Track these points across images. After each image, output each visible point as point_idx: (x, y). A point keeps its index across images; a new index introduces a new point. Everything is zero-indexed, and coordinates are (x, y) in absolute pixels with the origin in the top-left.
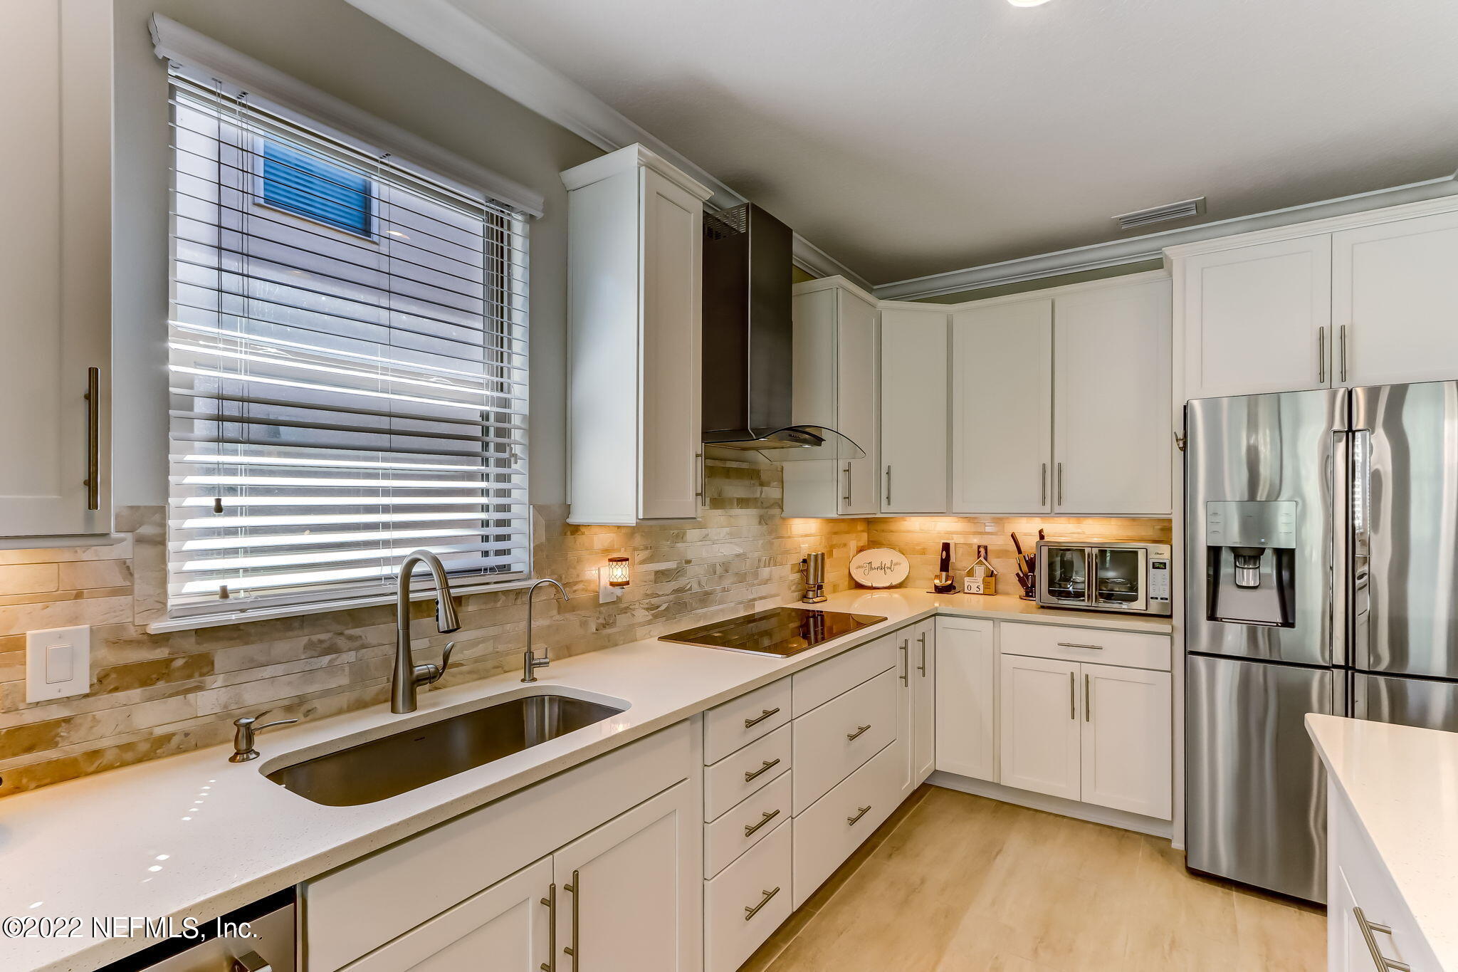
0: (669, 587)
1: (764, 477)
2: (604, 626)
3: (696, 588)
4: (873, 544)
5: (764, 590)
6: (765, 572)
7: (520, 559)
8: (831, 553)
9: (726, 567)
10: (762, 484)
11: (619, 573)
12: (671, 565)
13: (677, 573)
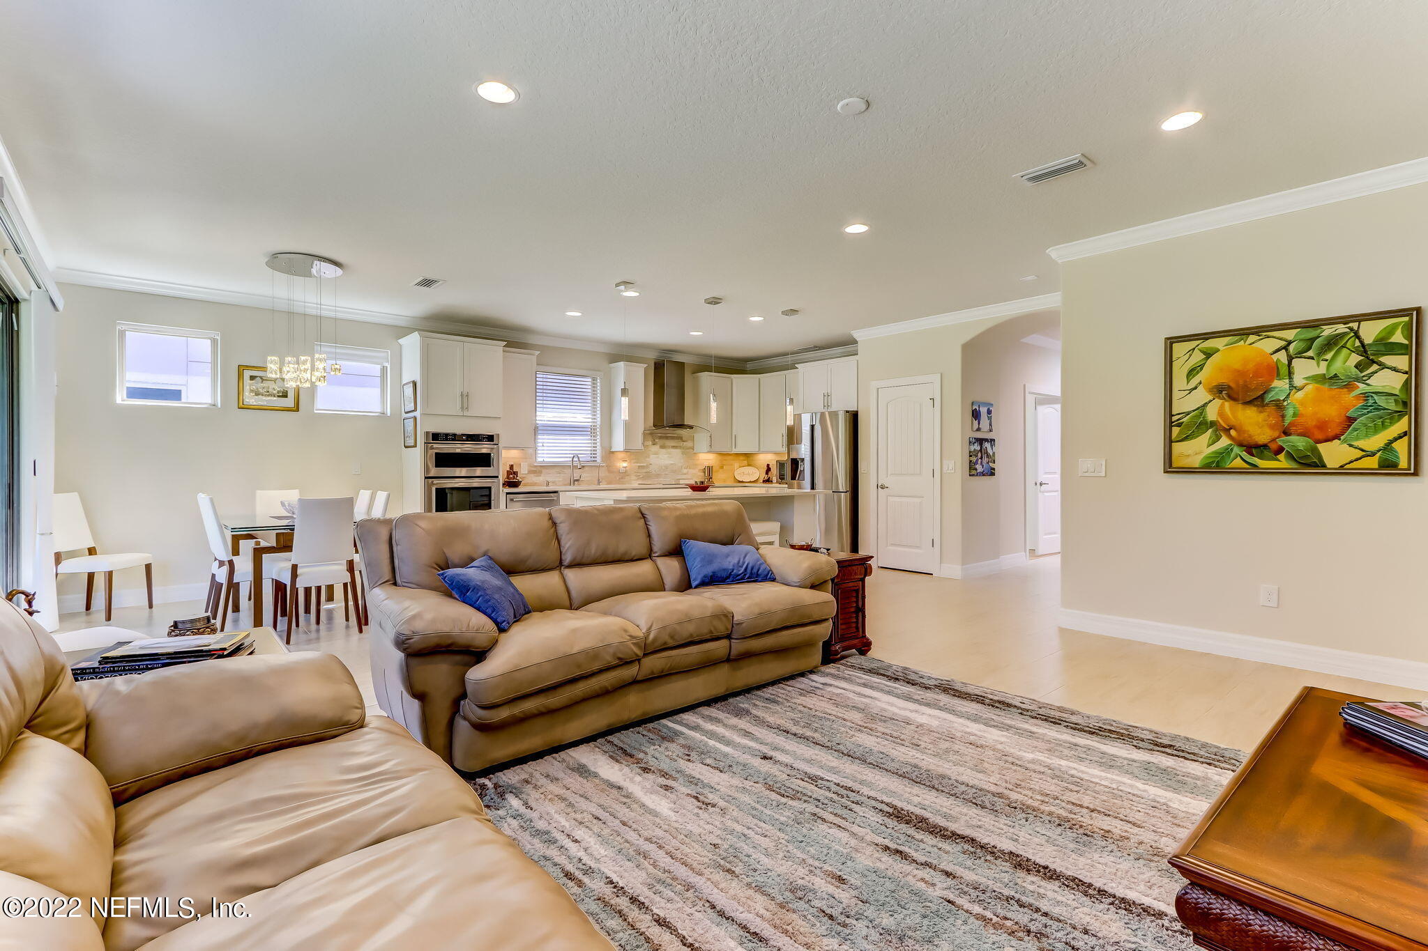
0: (645, 471)
1: (684, 439)
2: (622, 478)
3: (654, 472)
4: (749, 465)
5: (684, 477)
6: (685, 471)
7: (599, 459)
8: (722, 467)
9: (666, 467)
10: (684, 441)
11: (625, 464)
12: (645, 465)
13: (647, 467)
